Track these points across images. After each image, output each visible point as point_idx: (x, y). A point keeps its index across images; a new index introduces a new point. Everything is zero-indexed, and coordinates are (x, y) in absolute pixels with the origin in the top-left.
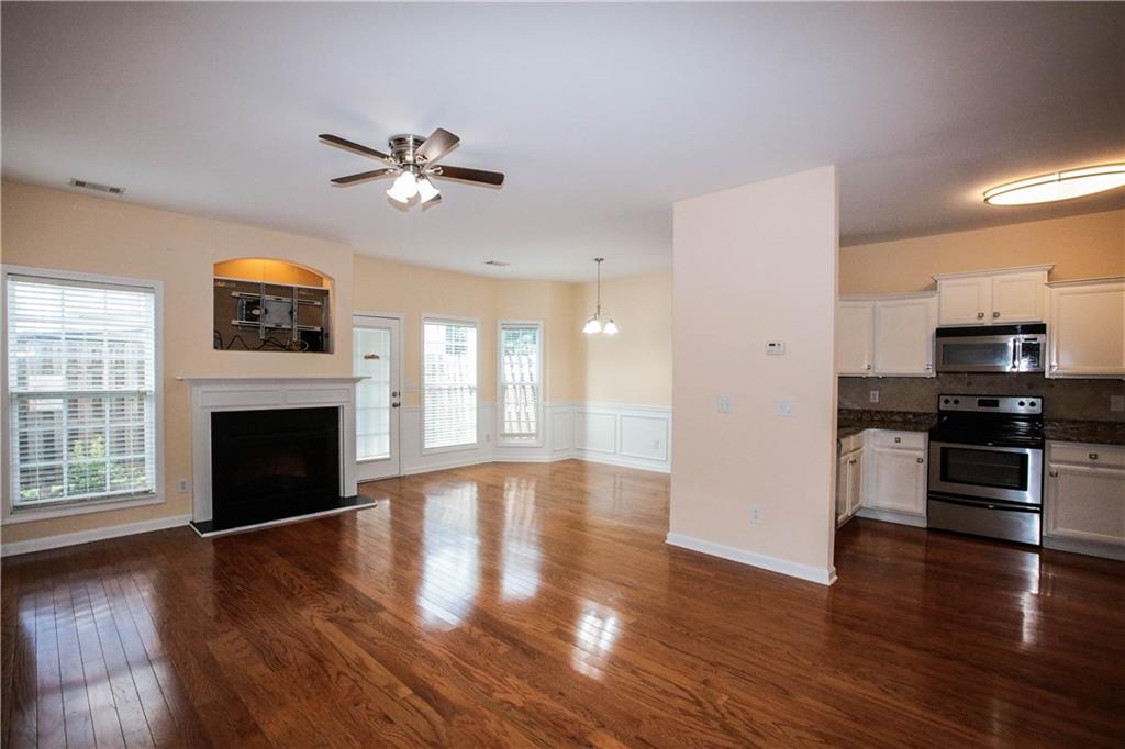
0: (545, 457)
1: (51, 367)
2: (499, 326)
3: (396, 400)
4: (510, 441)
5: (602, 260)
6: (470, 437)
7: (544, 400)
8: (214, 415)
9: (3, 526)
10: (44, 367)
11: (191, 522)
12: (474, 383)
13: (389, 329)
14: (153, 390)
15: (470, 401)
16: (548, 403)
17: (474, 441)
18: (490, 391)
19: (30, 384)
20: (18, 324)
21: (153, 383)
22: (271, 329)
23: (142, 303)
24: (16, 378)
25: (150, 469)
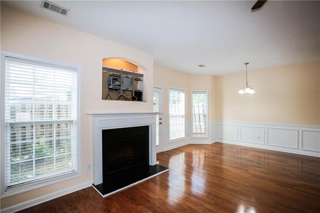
0: (209, 142)
1: (25, 108)
2: (192, 92)
3: (161, 121)
4: (195, 136)
5: (248, 63)
6: (182, 135)
7: (209, 120)
8: (103, 131)
9: (1, 199)
10: (23, 108)
11: (93, 184)
12: (183, 114)
13: (158, 92)
14: (76, 120)
15: (183, 121)
16: (210, 121)
17: (184, 136)
18: (189, 117)
19: (17, 118)
20: (11, 85)
21: (76, 116)
22: (124, 90)
23: (71, 76)
24: (9, 115)
25: (74, 158)
